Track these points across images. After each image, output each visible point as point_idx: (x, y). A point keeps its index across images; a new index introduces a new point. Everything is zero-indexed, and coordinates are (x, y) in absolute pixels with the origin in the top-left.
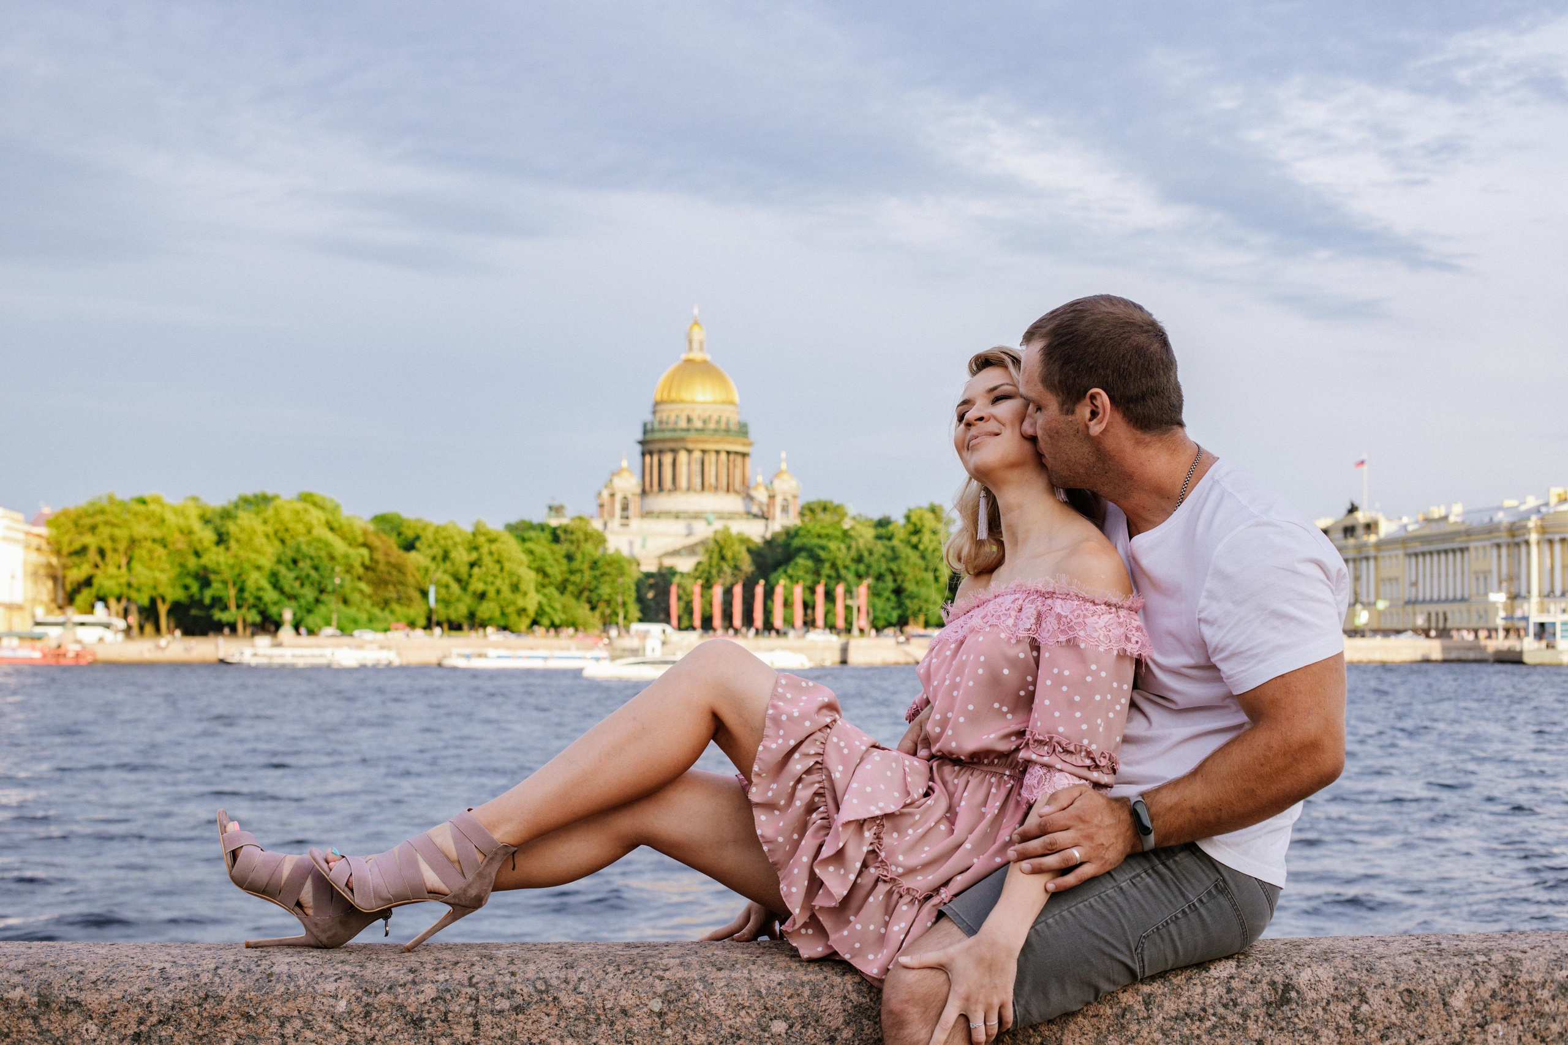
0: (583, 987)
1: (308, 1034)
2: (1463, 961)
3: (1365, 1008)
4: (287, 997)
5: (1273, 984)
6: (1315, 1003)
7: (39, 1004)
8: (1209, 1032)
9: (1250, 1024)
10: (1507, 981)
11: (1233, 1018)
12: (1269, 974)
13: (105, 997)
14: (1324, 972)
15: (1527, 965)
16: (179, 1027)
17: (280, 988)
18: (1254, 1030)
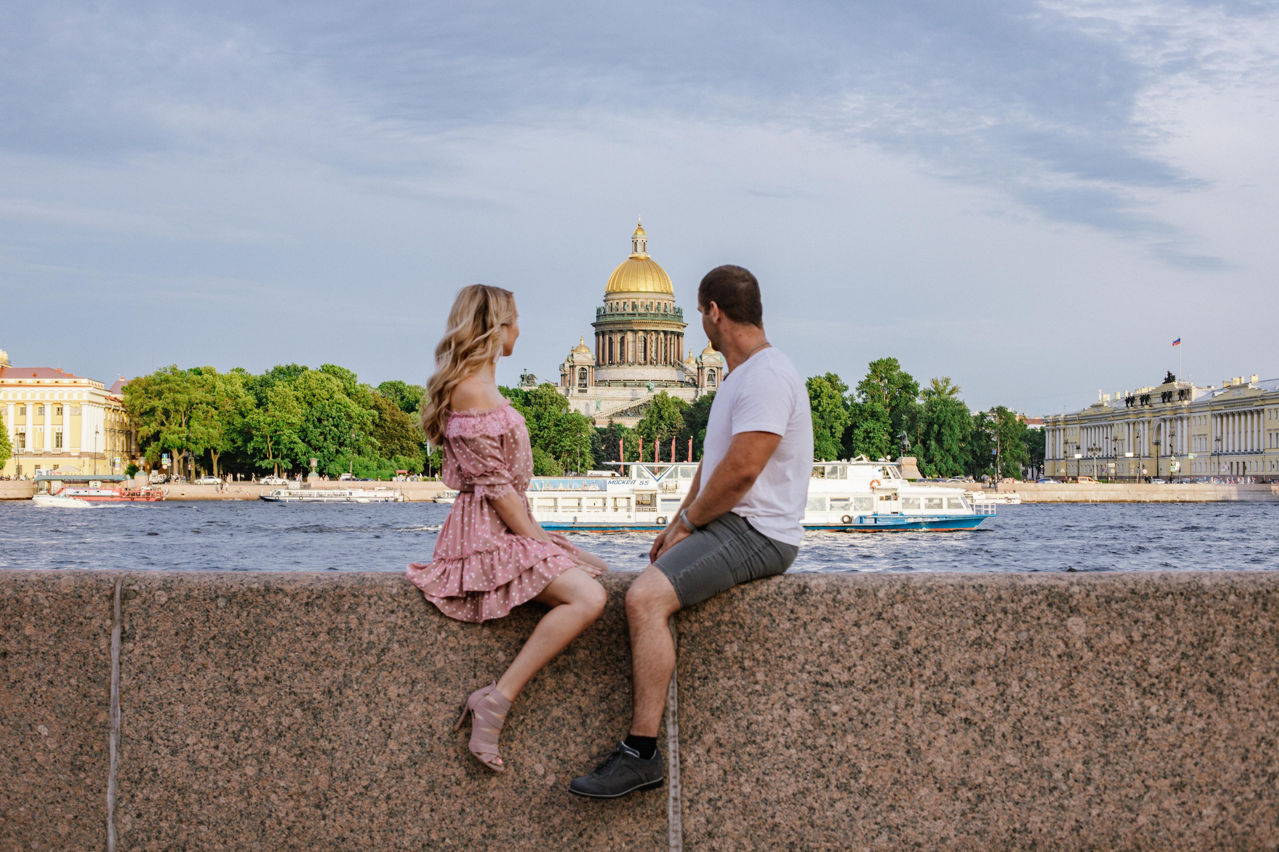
1: (380, 603)
3: (839, 597)
4: (371, 587)
6: (817, 594)
7: (265, 590)
8: (770, 605)
9: (788, 603)
10: (904, 586)
11: (780, 600)
13: (293, 587)
15: (915, 580)
16: (325, 600)
17: (368, 584)
18: (790, 605)
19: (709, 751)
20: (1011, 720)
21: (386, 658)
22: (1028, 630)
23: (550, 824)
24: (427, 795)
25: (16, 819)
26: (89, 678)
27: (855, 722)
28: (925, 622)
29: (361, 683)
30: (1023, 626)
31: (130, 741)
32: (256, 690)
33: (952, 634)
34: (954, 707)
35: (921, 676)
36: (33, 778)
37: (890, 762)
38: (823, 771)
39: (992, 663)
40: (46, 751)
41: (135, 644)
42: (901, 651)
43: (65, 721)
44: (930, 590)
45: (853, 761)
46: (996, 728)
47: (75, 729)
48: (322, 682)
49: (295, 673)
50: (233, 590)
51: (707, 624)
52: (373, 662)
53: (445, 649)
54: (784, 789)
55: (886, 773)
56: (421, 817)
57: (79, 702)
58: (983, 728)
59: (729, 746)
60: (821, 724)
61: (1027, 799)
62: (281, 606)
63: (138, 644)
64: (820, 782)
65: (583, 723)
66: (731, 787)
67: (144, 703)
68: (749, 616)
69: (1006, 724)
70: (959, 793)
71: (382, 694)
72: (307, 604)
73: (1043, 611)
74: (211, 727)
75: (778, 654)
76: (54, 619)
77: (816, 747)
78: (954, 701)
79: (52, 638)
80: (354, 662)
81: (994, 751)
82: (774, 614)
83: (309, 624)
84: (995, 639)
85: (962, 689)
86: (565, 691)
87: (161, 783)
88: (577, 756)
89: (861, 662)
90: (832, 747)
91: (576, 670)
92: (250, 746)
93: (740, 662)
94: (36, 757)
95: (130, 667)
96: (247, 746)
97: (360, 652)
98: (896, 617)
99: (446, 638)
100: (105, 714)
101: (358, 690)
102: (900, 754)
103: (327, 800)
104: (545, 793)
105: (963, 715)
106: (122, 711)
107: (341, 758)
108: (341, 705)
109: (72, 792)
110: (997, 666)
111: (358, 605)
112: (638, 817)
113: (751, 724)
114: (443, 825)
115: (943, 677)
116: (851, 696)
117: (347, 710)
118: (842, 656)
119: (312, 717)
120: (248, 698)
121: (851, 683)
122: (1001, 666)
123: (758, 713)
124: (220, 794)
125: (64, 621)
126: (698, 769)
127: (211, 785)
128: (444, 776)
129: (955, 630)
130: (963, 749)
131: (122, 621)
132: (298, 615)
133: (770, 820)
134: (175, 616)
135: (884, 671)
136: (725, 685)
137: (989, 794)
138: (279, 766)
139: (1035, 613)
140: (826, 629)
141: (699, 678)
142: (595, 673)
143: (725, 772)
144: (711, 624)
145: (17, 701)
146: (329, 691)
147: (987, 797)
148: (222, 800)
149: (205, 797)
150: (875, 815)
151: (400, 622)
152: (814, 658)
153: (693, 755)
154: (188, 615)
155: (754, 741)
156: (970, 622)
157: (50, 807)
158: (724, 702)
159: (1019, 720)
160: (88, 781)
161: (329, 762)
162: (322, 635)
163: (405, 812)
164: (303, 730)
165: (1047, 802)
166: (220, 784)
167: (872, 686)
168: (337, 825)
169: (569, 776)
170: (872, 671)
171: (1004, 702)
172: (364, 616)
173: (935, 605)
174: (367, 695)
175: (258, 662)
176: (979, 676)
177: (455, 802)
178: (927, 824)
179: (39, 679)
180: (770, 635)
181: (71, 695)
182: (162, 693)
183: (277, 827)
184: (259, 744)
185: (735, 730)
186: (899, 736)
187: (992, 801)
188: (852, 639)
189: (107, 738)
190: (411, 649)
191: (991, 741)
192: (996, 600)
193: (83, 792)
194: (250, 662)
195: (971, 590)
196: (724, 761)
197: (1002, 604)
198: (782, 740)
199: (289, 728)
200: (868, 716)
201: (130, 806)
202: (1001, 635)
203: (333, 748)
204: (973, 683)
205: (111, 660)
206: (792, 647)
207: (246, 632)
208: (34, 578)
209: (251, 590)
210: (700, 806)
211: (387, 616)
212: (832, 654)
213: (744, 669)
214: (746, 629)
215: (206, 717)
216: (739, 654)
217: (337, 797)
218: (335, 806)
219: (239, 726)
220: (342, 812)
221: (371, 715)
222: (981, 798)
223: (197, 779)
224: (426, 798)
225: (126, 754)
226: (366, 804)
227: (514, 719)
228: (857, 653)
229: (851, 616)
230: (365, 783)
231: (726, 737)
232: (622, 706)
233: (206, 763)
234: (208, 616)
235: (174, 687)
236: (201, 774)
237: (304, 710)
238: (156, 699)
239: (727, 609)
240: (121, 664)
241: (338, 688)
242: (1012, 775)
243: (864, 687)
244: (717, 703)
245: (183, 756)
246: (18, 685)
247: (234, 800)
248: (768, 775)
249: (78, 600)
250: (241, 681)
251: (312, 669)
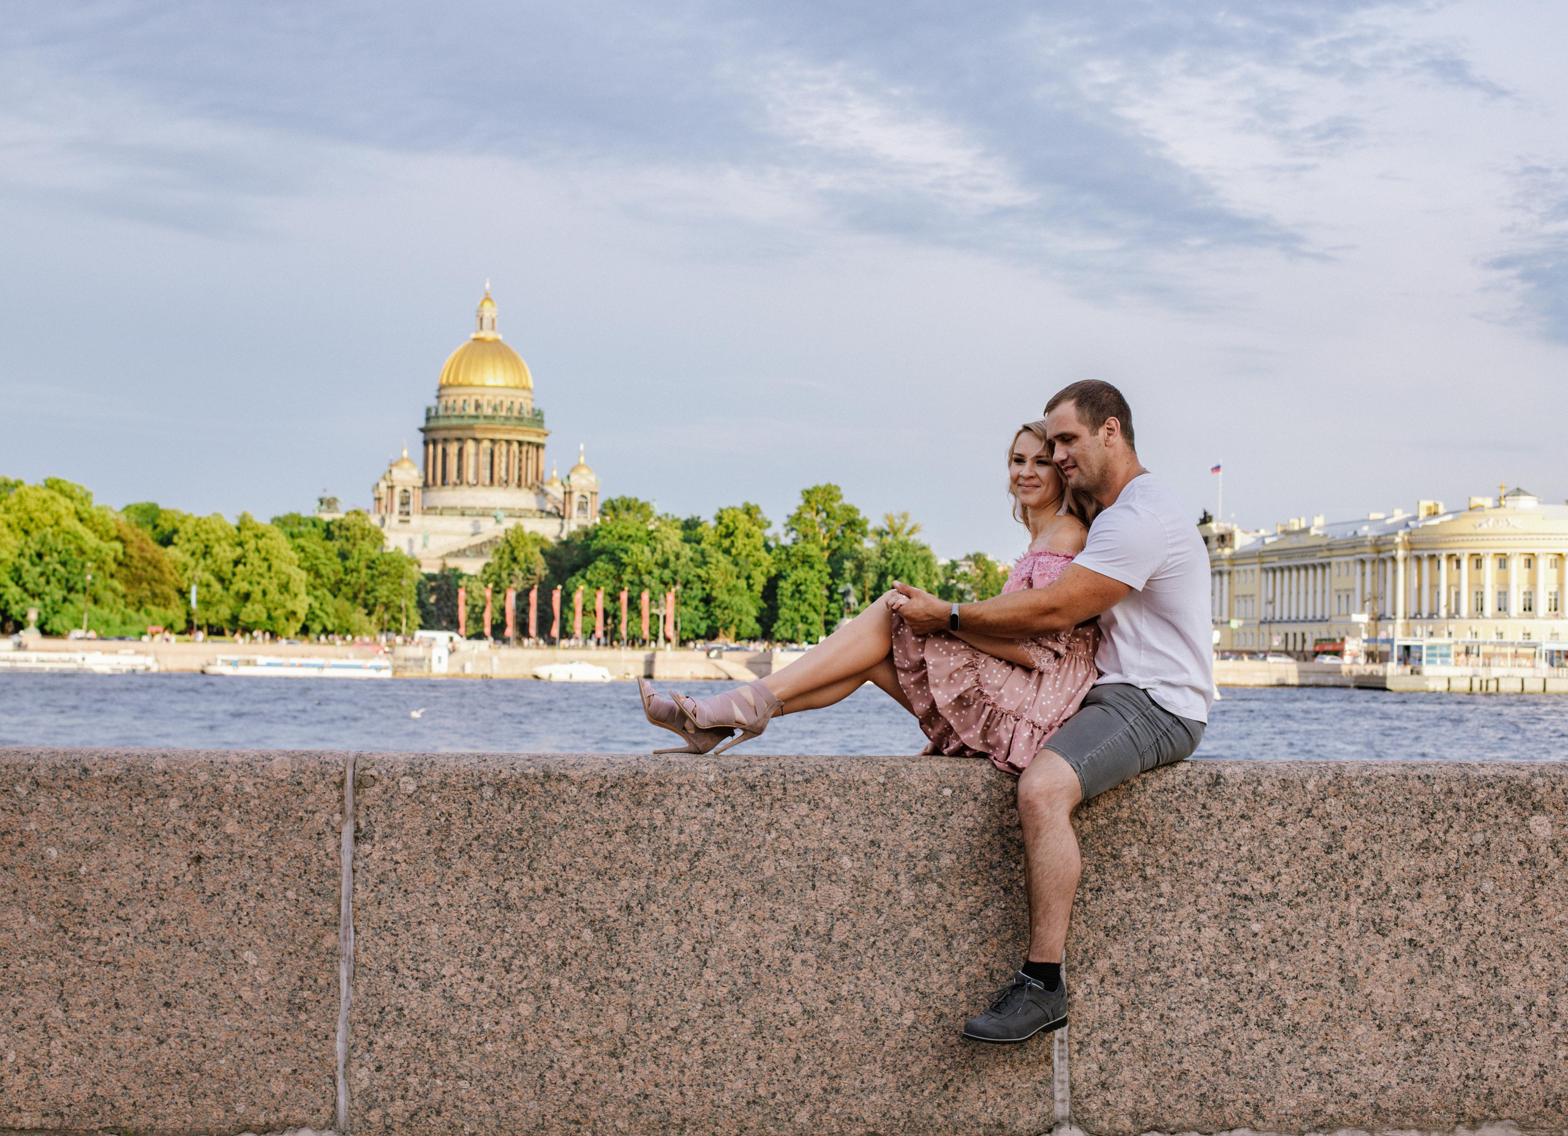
0: (841, 770)
1: (694, 793)
2: (1314, 766)
3: (1260, 788)
4: (681, 773)
6: (1234, 785)
7: (544, 776)
8: (1177, 799)
9: (1199, 795)
10: (1337, 776)
11: (1190, 792)
12: (1208, 770)
13: (581, 773)
14: (1238, 770)
15: (1348, 768)
16: (622, 790)
17: (677, 769)
18: (1201, 798)
19: (1102, 981)
20: (1464, 941)
21: (702, 864)
22: (1485, 831)
23: (908, 1074)
24: (753, 1039)
25: (214, 1074)
26: (312, 890)
27: (1279, 944)
28: (1363, 821)
29: (668, 896)
30: (1478, 827)
31: (367, 972)
32: (533, 905)
33: (1395, 835)
34: (1396, 925)
35: (1359, 887)
36: (237, 1020)
37: (1320, 994)
38: (1240, 1005)
39: (1441, 871)
40: (254, 985)
41: (374, 845)
42: (1335, 856)
43: (280, 946)
44: (1368, 781)
45: (1276, 993)
46: (1446, 951)
47: (294, 956)
48: (618, 896)
49: (583, 883)
50: (502, 776)
51: (1100, 822)
52: (684, 869)
53: (775, 852)
54: (1193, 1027)
55: (1316, 1008)
56: (746, 1067)
57: (298, 921)
58: (1431, 951)
59: (1127, 975)
60: (1239, 946)
61: (1482, 1039)
62: (566, 797)
63: (378, 846)
64: (1237, 1019)
65: (949, 947)
66: (1130, 1025)
67: (386, 922)
68: (1152, 812)
69: (1458, 946)
70: (1402, 1031)
71: (695, 911)
72: (599, 794)
73: (1501, 808)
74: (474, 953)
75: (1187, 859)
76: (264, 813)
77: (1232, 976)
78: (1397, 918)
79: (263, 838)
80: (660, 869)
81: (1442, 979)
82: (1182, 810)
83: (602, 820)
84: (1446, 842)
85: (1406, 903)
86: (926, 906)
87: (408, 1025)
88: (941, 987)
89: (1287, 870)
90: (1251, 975)
91: (940, 880)
92: (525, 977)
93: (1140, 868)
94: (241, 993)
95: (368, 875)
96: (521, 977)
97: (668, 856)
98: (1328, 814)
99: (776, 839)
100: (333, 937)
101: (664, 905)
102: (1332, 983)
103: (625, 1046)
104: (902, 1035)
105: (1408, 935)
106: (356, 932)
107: (643, 993)
108: (642, 925)
109: (289, 1039)
110: (1447, 876)
111: (665, 796)
112: (1017, 1065)
113: (1154, 946)
114: (774, 1077)
115: (1385, 888)
116: (1275, 912)
117: (651, 930)
118: (1263, 862)
119: (605, 939)
120: (523, 915)
121: (1275, 896)
122: (1452, 876)
123: (1163, 933)
124: (486, 1040)
125: (278, 815)
126: (1089, 1004)
127: (474, 1028)
128: (774, 1014)
129: (1399, 830)
130: (1406, 977)
131: (356, 816)
132: (587, 809)
133: (1176, 1066)
134: (426, 809)
135: (1314, 881)
136: (1122, 898)
137: (1438, 1033)
138: (563, 1003)
139: (1492, 810)
140: (1245, 829)
141: (1091, 890)
142: (963, 883)
143: (1122, 1006)
144: (1106, 821)
145: (216, 920)
146: (628, 907)
147: (1435, 1036)
148: (489, 1047)
149: (466, 1043)
150: (1302, 1059)
151: (718, 818)
152: (1231, 865)
153: (1083, 986)
154: (444, 808)
155: (1158, 968)
156: (1416, 821)
157: (260, 1058)
158: (1122, 919)
159: (1473, 942)
160: (311, 1024)
161: (627, 998)
162: (618, 834)
163: (725, 1061)
164: (594, 956)
165: (1506, 1042)
166: (486, 1026)
167: (1300, 899)
168: (637, 1078)
169: (931, 1013)
170: (1300, 882)
171: (1456, 919)
172: (673, 810)
173: (1374, 799)
174: (677, 912)
175: (535, 870)
176: (1427, 887)
177: (789, 1047)
178: (1364, 1070)
179: (245, 892)
180: (1178, 836)
181: (288, 912)
182: (409, 909)
183: (560, 1082)
184: (537, 976)
185: (1135, 954)
186: (1332, 962)
187: (1441, 1041)
188: (1276, 841)
189: (336, 969)
190: (732, 853)
191: (1439, 967)
192: (1445, 794)
193: (304, 1039)
194: (525, 869)
195: (1416, 781)
196: (1120, 993)
197: (1453, 799)
198: (1192, 967)
199: (576, 954)
200: (1295, 936)
201: (367, 1056)
202: (1452, 837)
203: (633, 980)
204: (1419, 896)
205: (341, 867)
206: (1204, 851)
207: (520, 831)
208: (237, 760)
209: (526, 776)
210: (1091, 1050)
211: (701, 811)
212: (1252, 860)
213: (1145, 878)
214: (1149, 829)
215: (467, 941)
216: (1140, 859)
217: (638, 1042)
218: (635, 1054)
219: (511, 952)
220: (643, 1061)
221: (682, 937)
222: (1428, 1038)
223: (456, 1020)
224: (752, 1043)
225: (361, 989)
226: (674, 1051)
227: (863, 941)
228: (1282, 859)
229: (1275, 813)
230: (675, 1024)
231: (1124, 963)
232: (997, 925)
233: (468, 1000)
234: (469, 809)
235: (427, 901)
236: (461, 1014)
237: (595, 931)
238: (401, 918)
239: (1125, 803)
240: (354, 871)
241: (640, 903)
242: (1464, 1008)
243: (1291, 901)
244: (1113, 921)
245: (437, 991)
246: (216, 899)
247: (504, 1047)
248: (1174, 1010)
249: (297, 788)
250: (514, 894)
251: (606, 877)
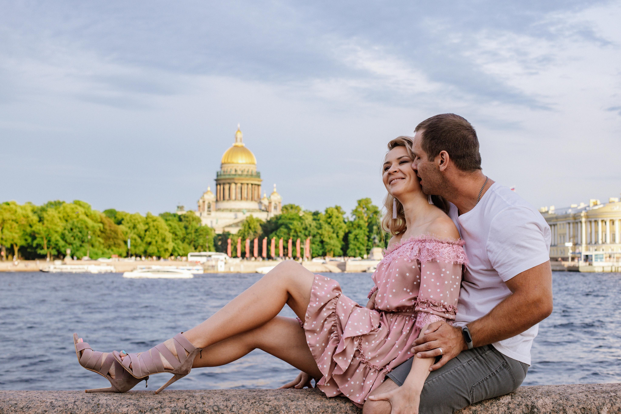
0: (234, 409)
2: (606, 395)
5: (527, 405)
12: (525, 401)
14: (548, 401)
